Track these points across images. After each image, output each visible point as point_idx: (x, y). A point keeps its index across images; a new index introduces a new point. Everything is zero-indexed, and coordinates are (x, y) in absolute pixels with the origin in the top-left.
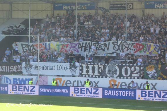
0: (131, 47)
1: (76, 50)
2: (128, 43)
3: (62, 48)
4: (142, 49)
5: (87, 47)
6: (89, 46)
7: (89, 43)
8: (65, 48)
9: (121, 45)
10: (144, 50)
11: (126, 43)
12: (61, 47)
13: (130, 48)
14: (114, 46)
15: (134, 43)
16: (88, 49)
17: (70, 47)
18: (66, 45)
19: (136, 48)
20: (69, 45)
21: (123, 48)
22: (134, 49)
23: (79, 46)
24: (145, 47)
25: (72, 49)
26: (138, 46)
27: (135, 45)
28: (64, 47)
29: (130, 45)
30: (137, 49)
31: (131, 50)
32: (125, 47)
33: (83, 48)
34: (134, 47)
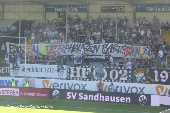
0: (121, 49)
1: (63, 51)
2: (119, 46)
3: (51, 50)
4: (131, 53)
5: (75, 48)
6: (76, 47)
7: (78, 44)
8: (54, 50)
9: (110, 48)
10: (134, 54)
11: (116, 46)
12: (49, 48)
13: (120, 51)
14: (103, 48)
15: (125, 46)
16: (75, 51)
17: (58, 49)
18: (55, 46)
19: (126, 51)
20: (58, 46)
21: (113, 51)
22: (124, 52)
23: (67, 47)
24: (134, 51)
25: (60, 50)
26: (128, 49)
27: (125, 48)
28: (53, 48)
29: (120, 48)
30: (127, 53)
31: (121, 52)
32: (115, 50)
33: (71, 49)
34: (124, 50)
